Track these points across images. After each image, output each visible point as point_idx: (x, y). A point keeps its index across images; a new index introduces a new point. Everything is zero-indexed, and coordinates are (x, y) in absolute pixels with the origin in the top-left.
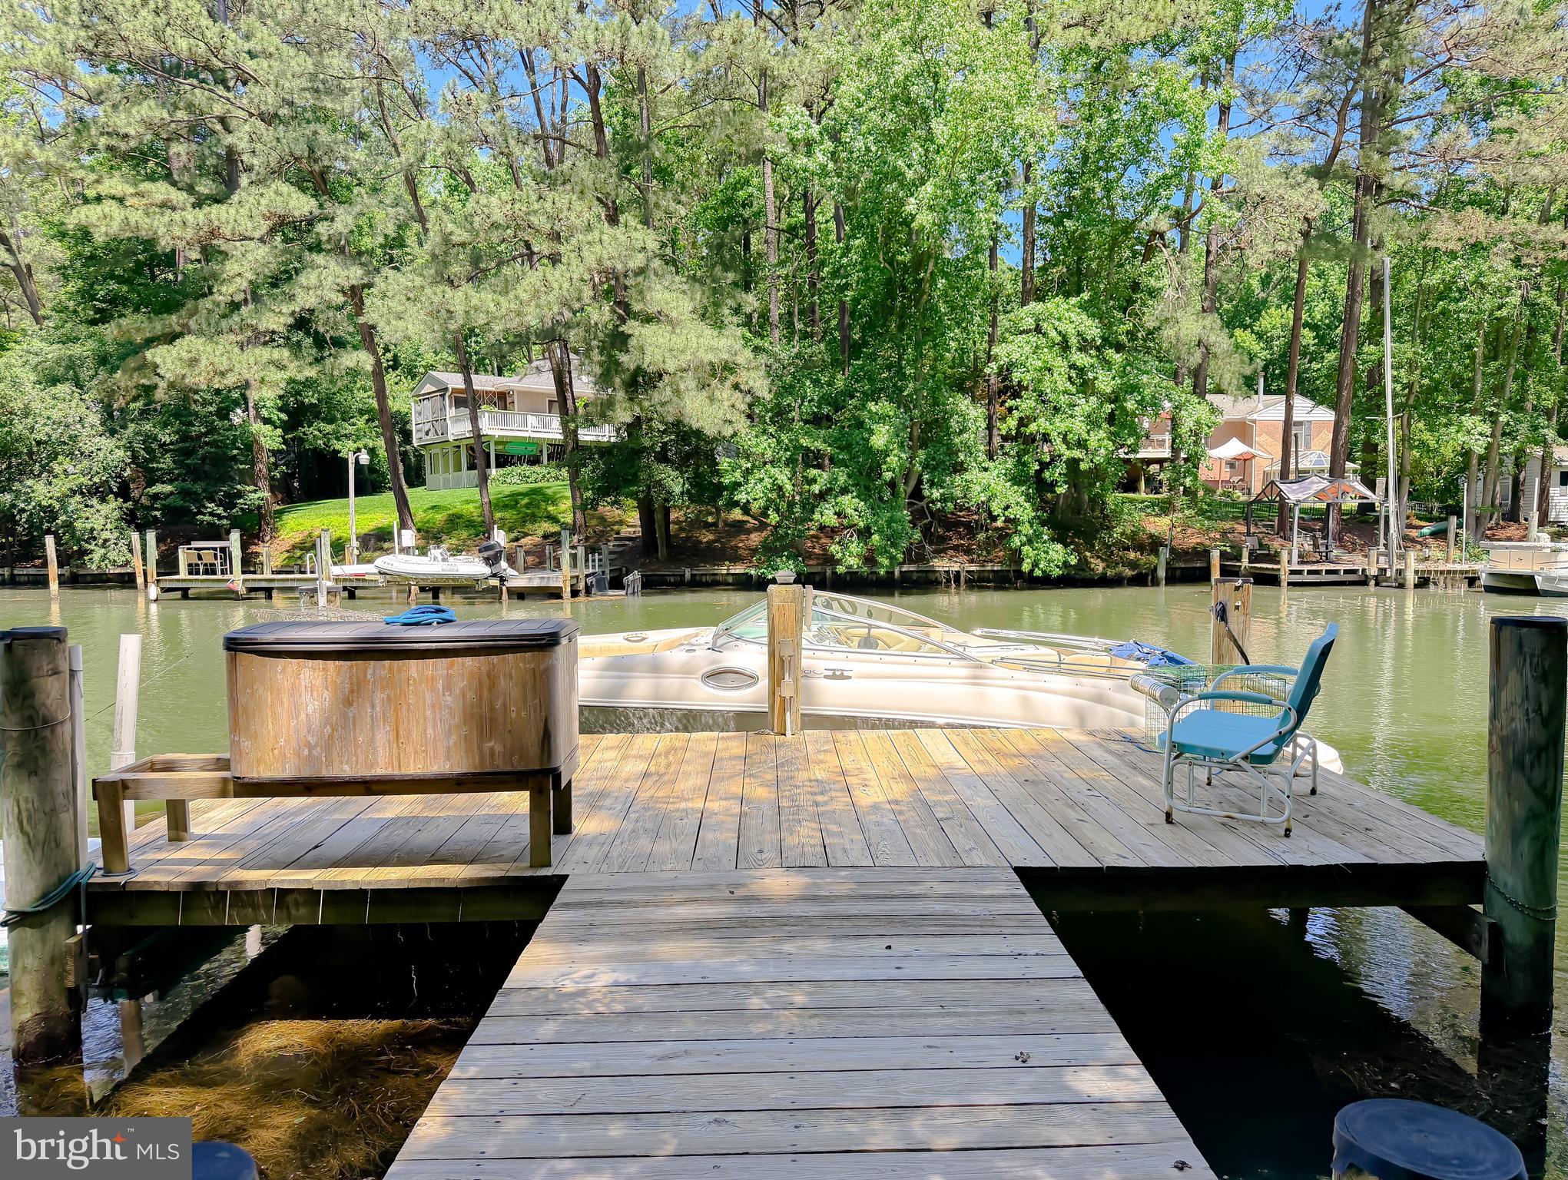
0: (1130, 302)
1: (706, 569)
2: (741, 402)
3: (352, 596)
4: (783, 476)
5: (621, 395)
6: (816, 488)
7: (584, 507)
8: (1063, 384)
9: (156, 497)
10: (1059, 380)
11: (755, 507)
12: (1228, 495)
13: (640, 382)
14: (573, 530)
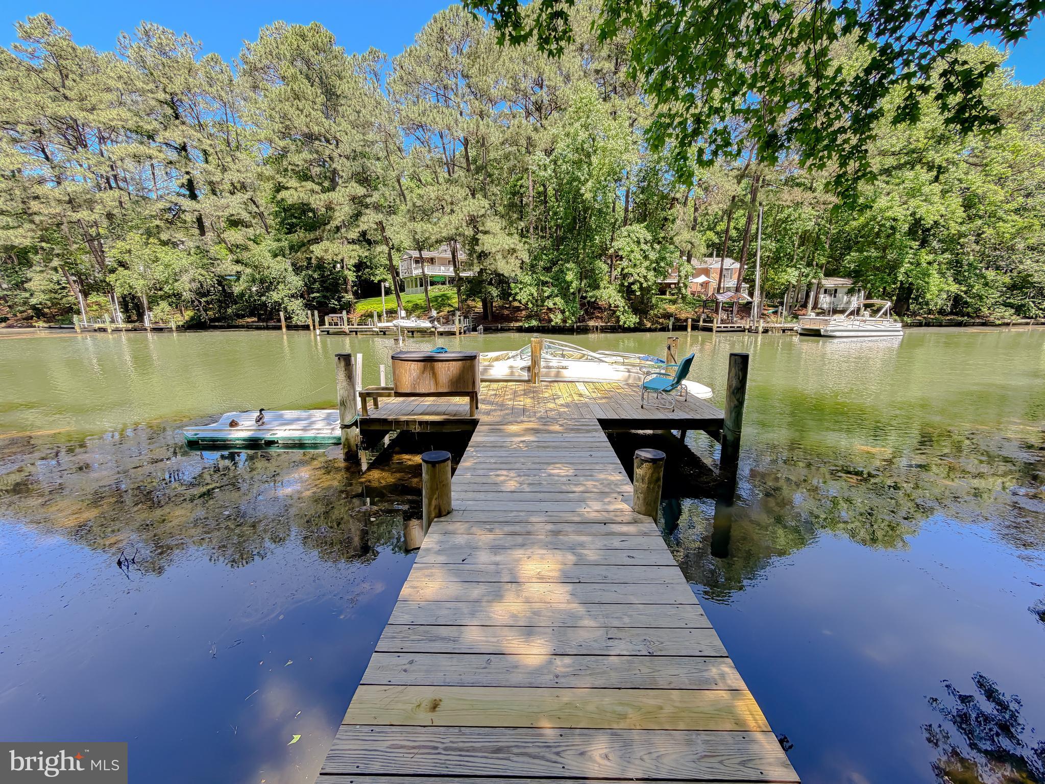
0: (664, 225)
1: (505, 325)
2: (518, 262)
3: (385, 334)
4: (534, 290)
5: (476, 261)
6: (546, 294)
7: (462, 301)
8: (638, 256)
9: (314, 298)
10: (637, 255)
11: (523, 301)
12: (699, 297)
13: (483, 256)
14: (458, 309)
